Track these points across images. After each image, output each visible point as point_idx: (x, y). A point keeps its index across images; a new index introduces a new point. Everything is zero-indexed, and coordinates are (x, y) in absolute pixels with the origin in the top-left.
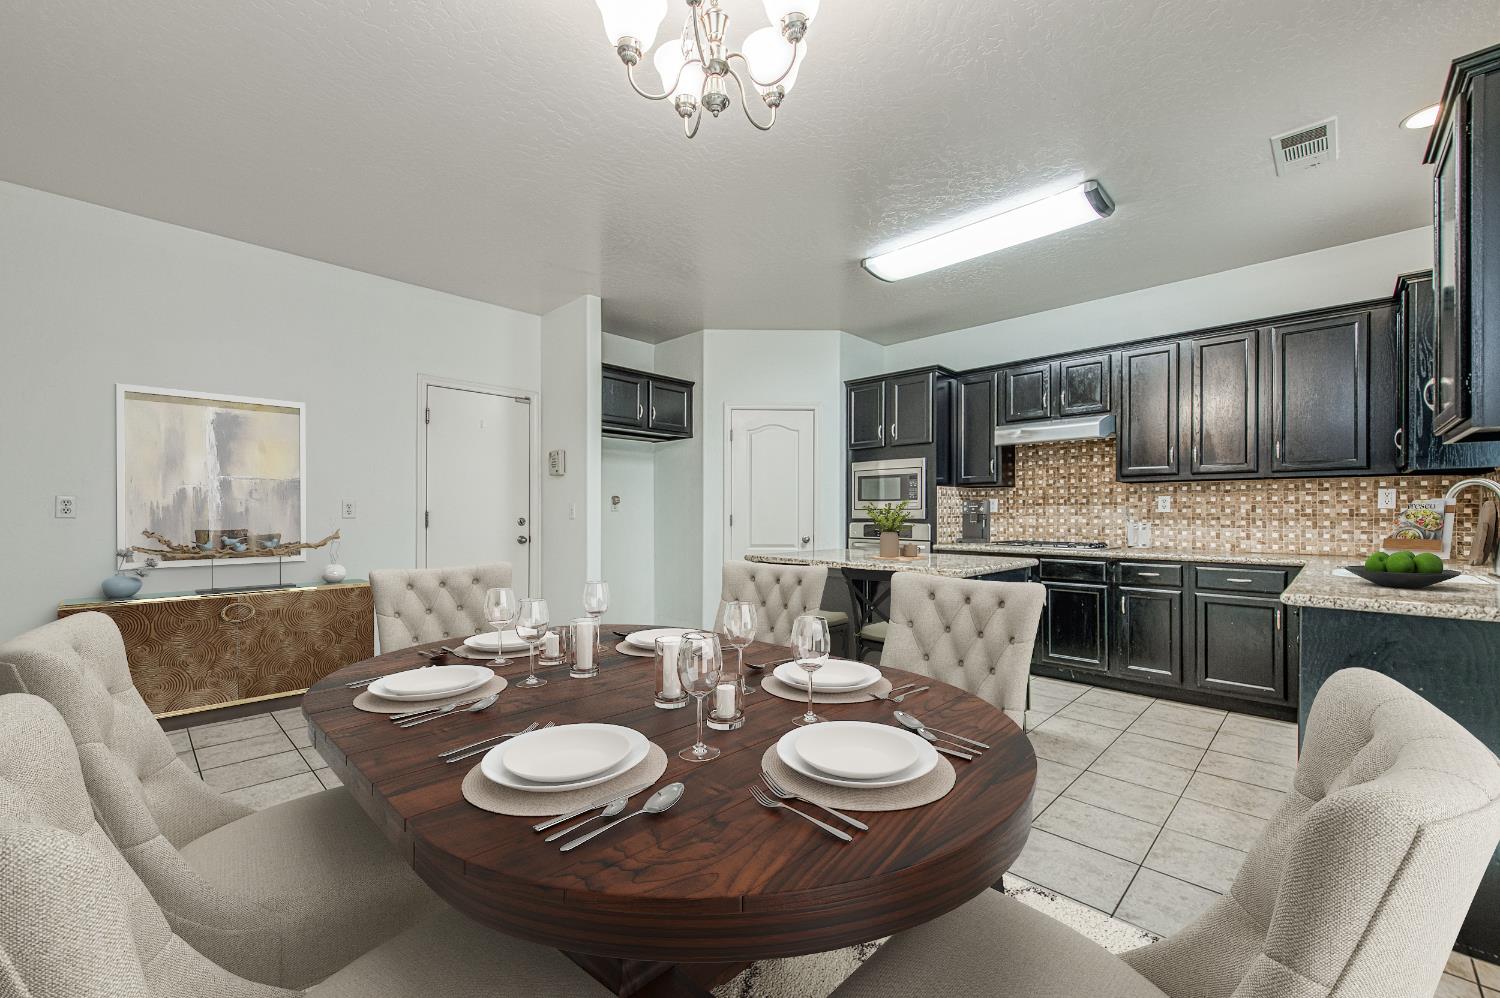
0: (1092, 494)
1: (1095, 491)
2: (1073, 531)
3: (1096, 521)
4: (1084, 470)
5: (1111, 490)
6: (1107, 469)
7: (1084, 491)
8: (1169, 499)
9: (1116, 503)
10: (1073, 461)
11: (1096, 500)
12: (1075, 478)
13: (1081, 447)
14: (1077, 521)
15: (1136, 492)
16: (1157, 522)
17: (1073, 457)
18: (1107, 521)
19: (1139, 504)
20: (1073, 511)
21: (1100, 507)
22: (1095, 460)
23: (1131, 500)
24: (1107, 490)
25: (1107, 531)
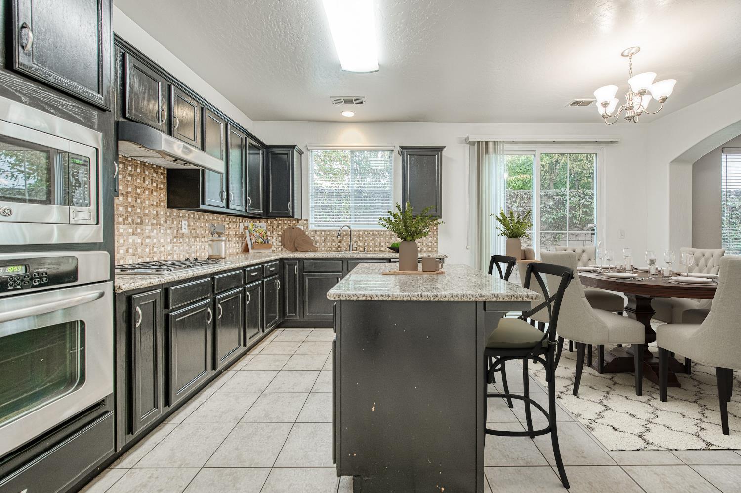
0: (144, 214)
1: (147, 212)
2: (131, 251)
3: (147, 241)
4: (139, 191)
5: (157, 212)
6: (155, 193)
7: (139, 211)
8: (186, 222)
9: (160, 225)
10: (130, 179)
11: (147, 221)
12: (132, 196)
13: (136, 166)
14: (134, 240)
15: (170, 216)
16: (181, 240)
17: (130, 175)
18: (155, 241)
19: (173, 226)
20: (131, 231)
21: (150, 228)
22: (147, 183)
23: (168, 222)
24: (155, 213)
25: (155, 250)
